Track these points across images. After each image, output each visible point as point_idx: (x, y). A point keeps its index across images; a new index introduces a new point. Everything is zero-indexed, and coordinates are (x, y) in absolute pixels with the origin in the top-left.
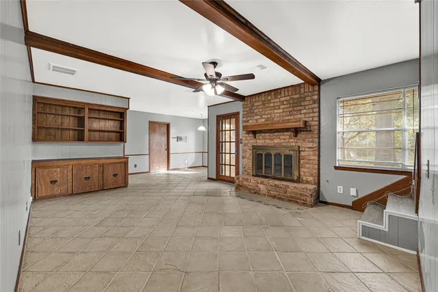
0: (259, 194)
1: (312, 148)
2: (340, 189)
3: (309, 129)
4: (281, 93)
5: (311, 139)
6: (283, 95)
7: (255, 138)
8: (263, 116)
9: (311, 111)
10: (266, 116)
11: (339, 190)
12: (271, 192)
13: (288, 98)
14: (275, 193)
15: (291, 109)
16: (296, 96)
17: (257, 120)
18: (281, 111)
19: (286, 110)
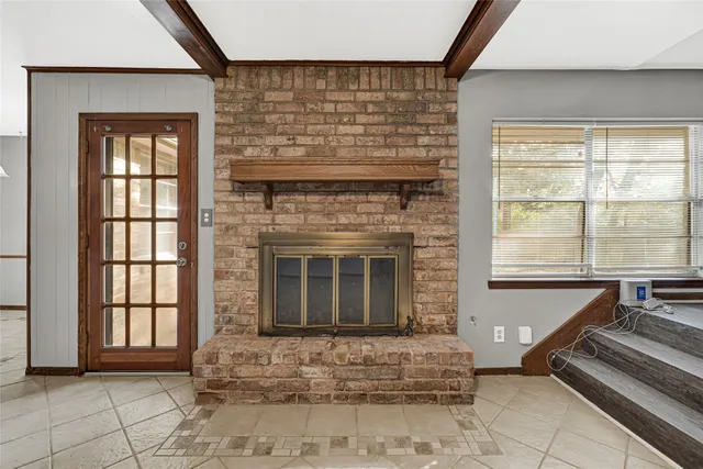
0: (304, 399)
1: (445, 238)
2: (499, 334)
3: (437, 189)
4: (358, 77)
5: (441, 216)
6: (364, 86)
7: (269, 207)
8: (301, 140)
9: (442, 141)
10: (308, 141)
11: (496, 335)
12: (351, 384)
13: (380, 96)
14: (366, 384)
15: (387, 129)
16: (403, 96)
17: (275, 149)
18: (360, 130)
19: (373, 130)
